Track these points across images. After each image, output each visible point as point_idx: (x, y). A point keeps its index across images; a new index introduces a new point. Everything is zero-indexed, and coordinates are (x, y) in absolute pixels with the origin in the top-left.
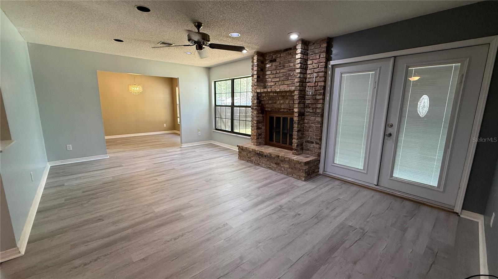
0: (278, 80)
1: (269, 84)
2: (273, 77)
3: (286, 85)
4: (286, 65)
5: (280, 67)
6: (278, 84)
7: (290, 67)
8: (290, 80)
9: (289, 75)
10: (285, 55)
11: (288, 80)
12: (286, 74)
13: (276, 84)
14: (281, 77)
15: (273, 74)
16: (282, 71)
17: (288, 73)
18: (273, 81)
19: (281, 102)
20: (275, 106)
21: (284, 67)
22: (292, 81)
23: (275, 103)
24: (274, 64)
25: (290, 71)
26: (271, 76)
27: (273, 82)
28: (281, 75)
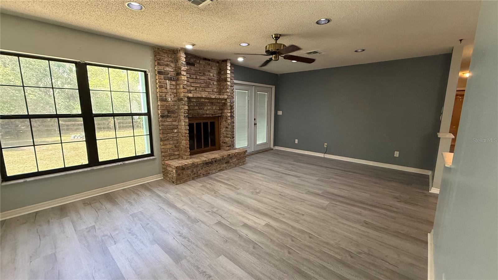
0: (198, 86)
1: (188, 88)
2: (193, 82)
3: (207, 92)
4: (206, 73)
5: (200, 73)
6: (198, 90)
7: (210, 76)
8: (211, 88)
9: (210, 83)
10: (204, 63)
11: (209, 87)
12: (207, 82)
13: (196, 89)
14: (202, 83)
15: (193, 78)
16: (203, 78)
17: (209, 81)
18: (193, 85)
19: (209, 108)
21: (204, 74)
22: (212, 89)
23: (202, 109)
24: (193, 68)
25: (210, 80)
26: (190, 81)
27: (192, 87)
28: (202, 81)
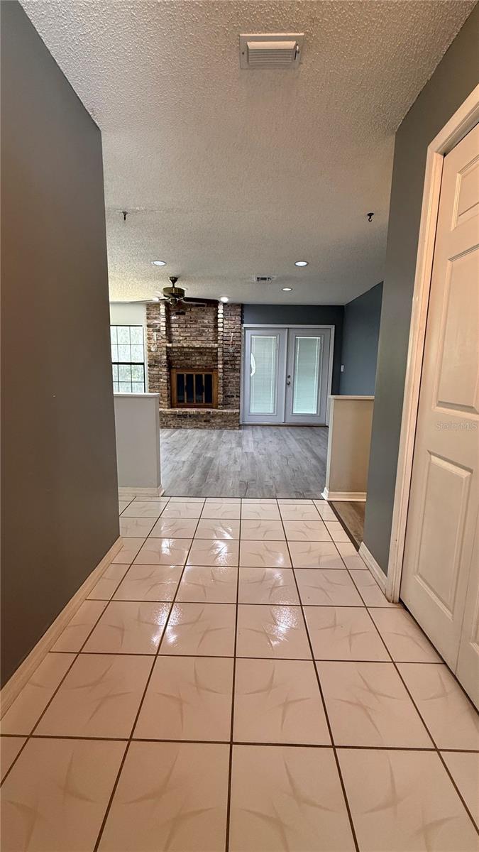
0: (189, 335)
1: (177, 338)
2: (182, 331)
3: (200, 342)
4: (199, 320)
5: (190, 321)
6: (189, 340)
7: (204, 323)
8: (205, 336)
9: (204, 331)
11: (202, 336)
12: (199, 330)
13: (186, 339)
16: (194, 326)
17: (202, 329)
19: (197, 358)
20: (189, 362)
21: (196, 322)
22: (207, 337)
23: (189, 359)
24: (182, 317)
25: (204, 327)
26: (180, 330)
28: (193, 331)
